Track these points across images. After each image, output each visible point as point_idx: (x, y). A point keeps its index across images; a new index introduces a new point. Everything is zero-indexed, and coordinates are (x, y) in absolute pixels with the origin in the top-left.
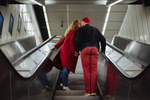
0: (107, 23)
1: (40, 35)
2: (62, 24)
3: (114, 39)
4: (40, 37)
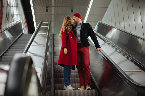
1: (24, 19)
2: (47, 8)
3: (98, 24)
4: (25, 21)
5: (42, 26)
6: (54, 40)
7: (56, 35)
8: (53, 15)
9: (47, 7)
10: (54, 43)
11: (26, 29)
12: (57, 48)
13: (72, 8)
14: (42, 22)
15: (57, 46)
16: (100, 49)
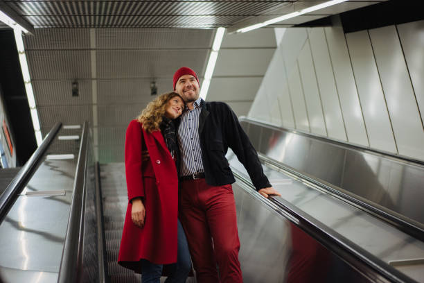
0: (211, 81)
1: (5, 122)
2: (75, 86)
4: (5, 129)
5: (61, 138)
6: (102, 180)
7: (106, 165)
8: (95, 108)
9: (75, 83)
10: (103, 189)
11: (11, 156)
12: (113, 205)
13: (154, 83)
14: (61, 126)
15: (113, 198)
16: (269, 190)
